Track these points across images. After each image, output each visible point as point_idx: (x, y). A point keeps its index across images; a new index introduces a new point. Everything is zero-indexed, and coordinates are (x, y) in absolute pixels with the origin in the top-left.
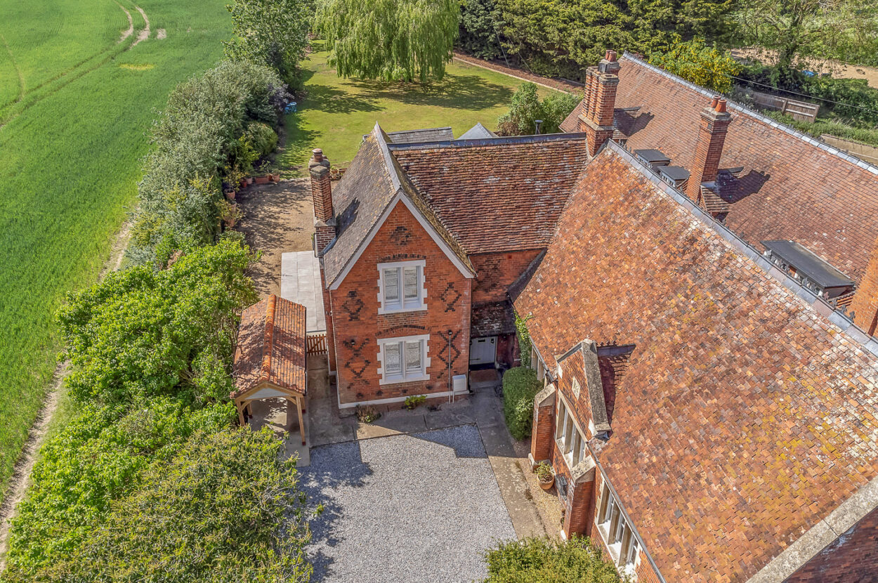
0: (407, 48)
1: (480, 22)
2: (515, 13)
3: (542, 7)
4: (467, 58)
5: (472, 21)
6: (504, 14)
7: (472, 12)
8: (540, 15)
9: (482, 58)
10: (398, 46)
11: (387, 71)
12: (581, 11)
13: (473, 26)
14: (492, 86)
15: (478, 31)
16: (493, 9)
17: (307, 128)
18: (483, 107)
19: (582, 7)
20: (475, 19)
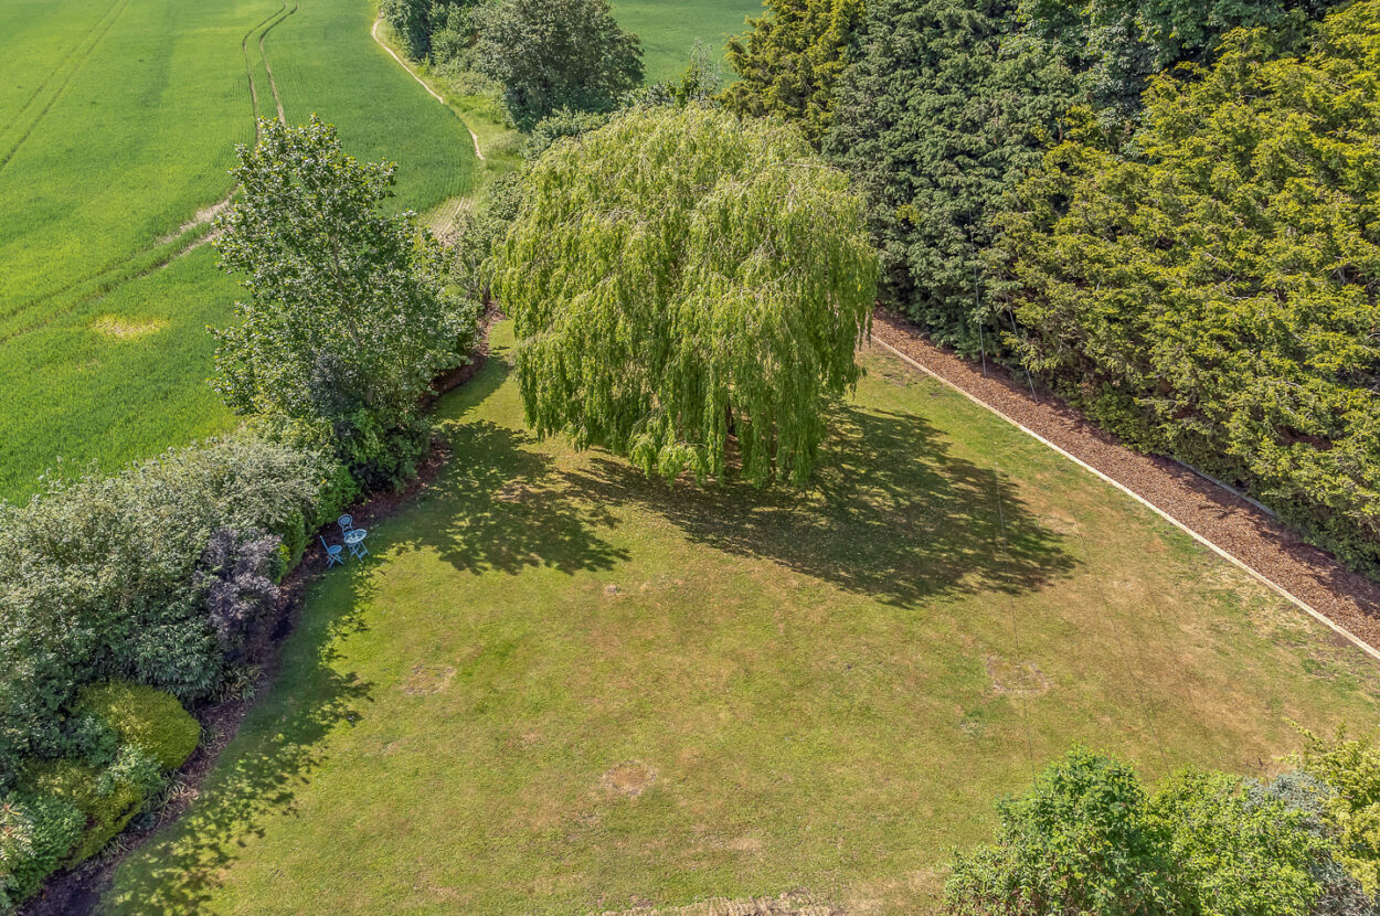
0: (703, 398)
1: (948, 270)
2: (1052, 269)
3: (1142, 277)
4: (913, 345)
5: (930, 264)
6: (1020, 266)
7: (931, 241)
8: (1134, 296)
9: (950, 348)
10: (678, 384)
11: (645, 447)
12: (1292, 327)
13: (930, 276)
14: (962, 470)
15: (947, 290)
16: (987, 243)
17: (340, 668)
18: (926, 589)
19: (1299, 311)
20: (938, 261)
